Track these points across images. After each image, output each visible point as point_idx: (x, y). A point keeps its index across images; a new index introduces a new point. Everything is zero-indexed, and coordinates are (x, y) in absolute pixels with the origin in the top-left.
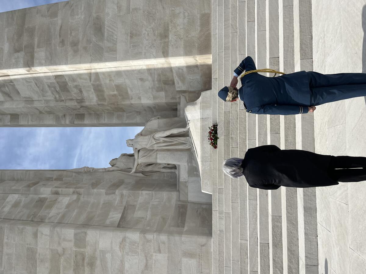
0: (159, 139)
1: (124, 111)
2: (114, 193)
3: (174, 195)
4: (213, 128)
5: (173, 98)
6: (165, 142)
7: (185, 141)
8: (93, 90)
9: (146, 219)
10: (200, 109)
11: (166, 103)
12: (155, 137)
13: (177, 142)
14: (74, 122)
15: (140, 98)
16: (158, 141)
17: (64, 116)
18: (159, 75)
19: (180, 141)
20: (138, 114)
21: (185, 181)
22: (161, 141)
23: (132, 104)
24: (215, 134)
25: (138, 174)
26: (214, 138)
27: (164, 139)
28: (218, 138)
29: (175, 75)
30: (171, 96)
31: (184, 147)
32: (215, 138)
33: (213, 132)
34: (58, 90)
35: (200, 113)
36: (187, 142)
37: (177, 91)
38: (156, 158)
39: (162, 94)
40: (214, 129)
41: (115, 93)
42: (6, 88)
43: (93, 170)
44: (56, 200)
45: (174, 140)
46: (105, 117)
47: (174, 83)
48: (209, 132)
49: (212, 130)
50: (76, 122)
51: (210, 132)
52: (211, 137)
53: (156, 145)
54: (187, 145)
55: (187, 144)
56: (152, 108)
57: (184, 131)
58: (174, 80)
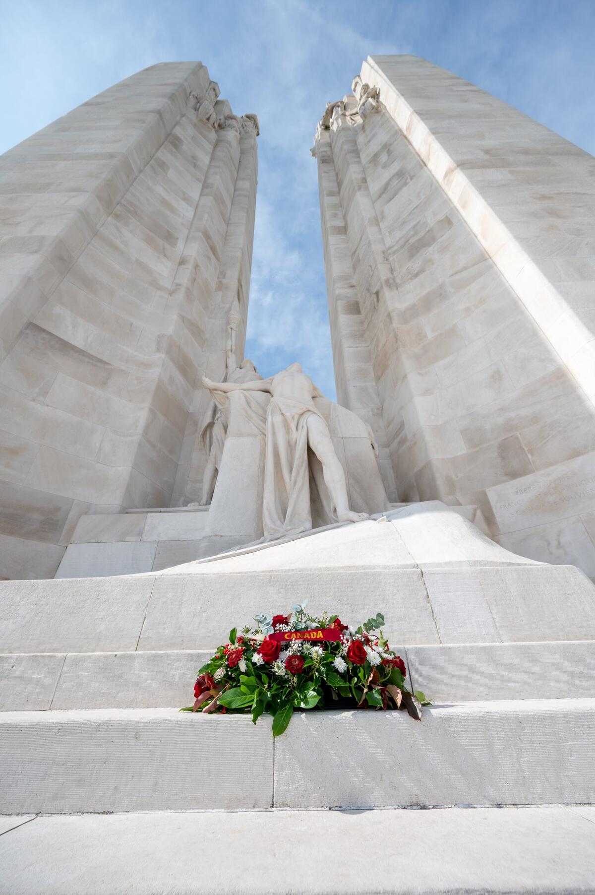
0: (300, 427)
1: (378, 378)
2: (158, 350)
3: (113, 498)
4: (374, 656)
5: (452, 486)
6: (291, 447)
7: (292, 516)
8: (425, 292)
9: (34, 400)
10: (475, 563)
11: (428, 466)
12: (306, 415)
13: (288, 487)
14: (340, 299)
15: (427, 392)
16: (293, 426)
17: (352, 286)
18: (535, 419)
19: (294, 496)
20: (376, 411)
21: (146, 529)
22: (294, 435)
23: (405, 376)
24: (324, 690)
25: (209, 413)
26: (279, 667)
27: (301, 444)
28: (279, 729)
29: (558, 470)
30: (457, 476)
31: (270, 514)
32: (281, 681)
33: (340, 664)
34: (410, 241)
35: (449, 563)
36: (291, 521)
37: (484, 494)
38: (240, 435)
39: (460, 449)
40: (370, 668)
41: (430, 336)
42: (397, 181)
43: (231, 329)
44: (165, 256)
45: (298, 472)
46: (359, 348)
47: (514, 475)
48: (337, 621)
49: (357, 653)
50: (339, 303)
51: (342, 628)
52: (295, 645)
53: (278, 419)
54: (274, 522)
55: (278, 523)
56: (401, 435)
57: (335, 510)
58: (532, 472)
